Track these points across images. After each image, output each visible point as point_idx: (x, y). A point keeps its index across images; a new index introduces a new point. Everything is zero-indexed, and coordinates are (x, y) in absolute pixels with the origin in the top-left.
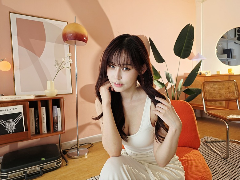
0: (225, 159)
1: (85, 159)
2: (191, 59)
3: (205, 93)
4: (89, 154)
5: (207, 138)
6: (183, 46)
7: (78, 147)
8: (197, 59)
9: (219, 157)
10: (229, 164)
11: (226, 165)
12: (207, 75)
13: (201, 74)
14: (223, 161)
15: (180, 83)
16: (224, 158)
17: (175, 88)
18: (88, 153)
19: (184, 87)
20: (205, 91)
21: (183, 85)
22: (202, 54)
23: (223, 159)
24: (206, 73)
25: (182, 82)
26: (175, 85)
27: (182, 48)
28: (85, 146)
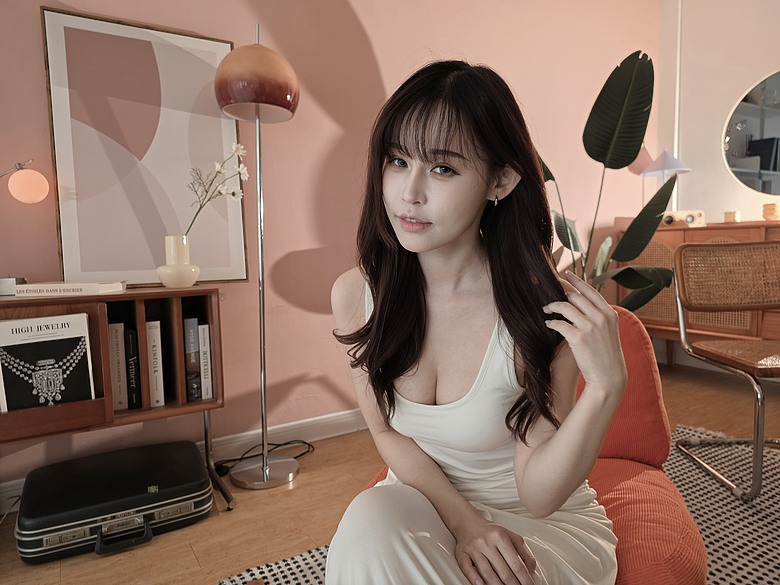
0: (746, 500)
1: (288, 493)
2: (638, 172)
3: (686, 285)
4: (300, 476)
5: (687, 431)
6: (616, 126)
7: (265, 453)
8: (660, 172)
9: (729, 494)
10: (760, 516)
11: (751, 519)
12: (691, 226)
13: (671, 220)
14: (742, 508)
15: (600, 252)
16: (745, 498)
17: (583, 268)
18: (297, 472)
19: (615, 262)
20: (685, 276)
21: (612, 257)
22: (676, 156)
23: (741, 502)
24: (689, 219)
25: (607, 245)
26: (585, 256)
27: (613, 134)
28: (287, 449)
